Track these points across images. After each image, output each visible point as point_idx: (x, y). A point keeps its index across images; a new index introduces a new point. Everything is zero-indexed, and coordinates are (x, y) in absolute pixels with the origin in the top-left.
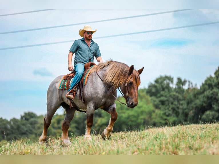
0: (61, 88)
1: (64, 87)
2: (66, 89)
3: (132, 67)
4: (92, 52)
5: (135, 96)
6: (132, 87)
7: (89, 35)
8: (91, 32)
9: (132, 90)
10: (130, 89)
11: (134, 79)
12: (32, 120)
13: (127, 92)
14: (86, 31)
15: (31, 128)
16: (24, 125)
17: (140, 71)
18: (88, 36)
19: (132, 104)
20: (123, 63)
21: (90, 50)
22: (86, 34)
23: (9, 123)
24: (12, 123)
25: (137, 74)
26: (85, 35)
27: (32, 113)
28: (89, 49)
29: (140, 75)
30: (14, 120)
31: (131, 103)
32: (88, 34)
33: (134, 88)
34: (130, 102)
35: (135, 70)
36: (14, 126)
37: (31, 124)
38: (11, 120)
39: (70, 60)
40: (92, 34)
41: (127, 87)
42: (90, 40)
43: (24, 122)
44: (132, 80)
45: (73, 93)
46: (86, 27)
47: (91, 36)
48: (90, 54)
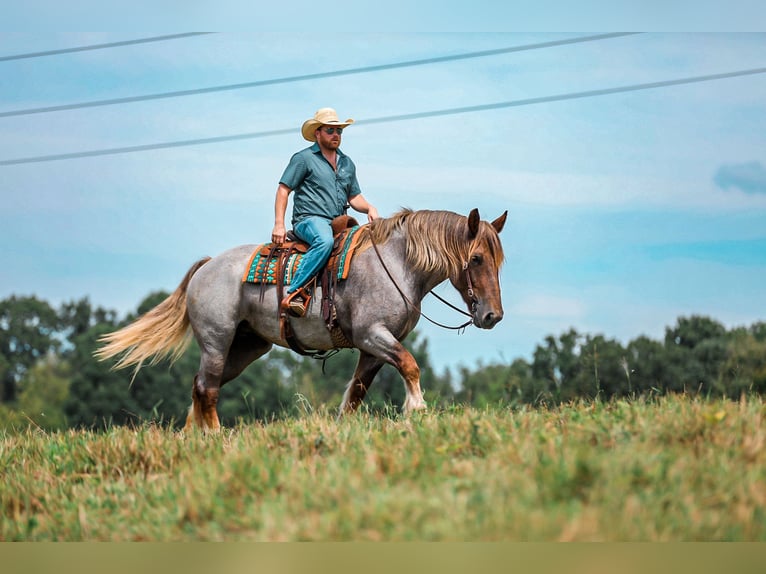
0: (255, 280)
1: (265, 278)
2: (272, 284)
3: (475, 215)
4: (345, 184)
5: (494, 295)
6: (482, 269)
7: (331, 137)
8: (339, 129)
9: (484, 279)
10: (478, 275)
11: (485, 246)
12: (707, 343)
13: (470, 286)
14: (325, 125)
15: (702, 374)
16: (676, 361)
17: (499, 225)
18: (329, 138)
19: (488, 317)
20: (446, 212)
21: (339, 179)
22: (324, 133)
23: (626, 354)
24: (636, 354)
25: (491, 232)
26: (322, 137)
27: (707, 321)
28: (337, 176)
29: (499, 235)
30: (643, 343)
31: (484, 317)
32: (330, 133)
33: (488, 272)
34: (481, 314)
35: (486, 223)
36: (642, 364)
37: (704, 358)
38: (632, 345)
39: (281, 211)
40: (340, 133)
41: (468, 272)
42: (333, 148)
43: (679, 351)
44: (480, 250)
45: (303, 298)
46: (324, 115)
47: (337, 140)
48: (341, 190)
